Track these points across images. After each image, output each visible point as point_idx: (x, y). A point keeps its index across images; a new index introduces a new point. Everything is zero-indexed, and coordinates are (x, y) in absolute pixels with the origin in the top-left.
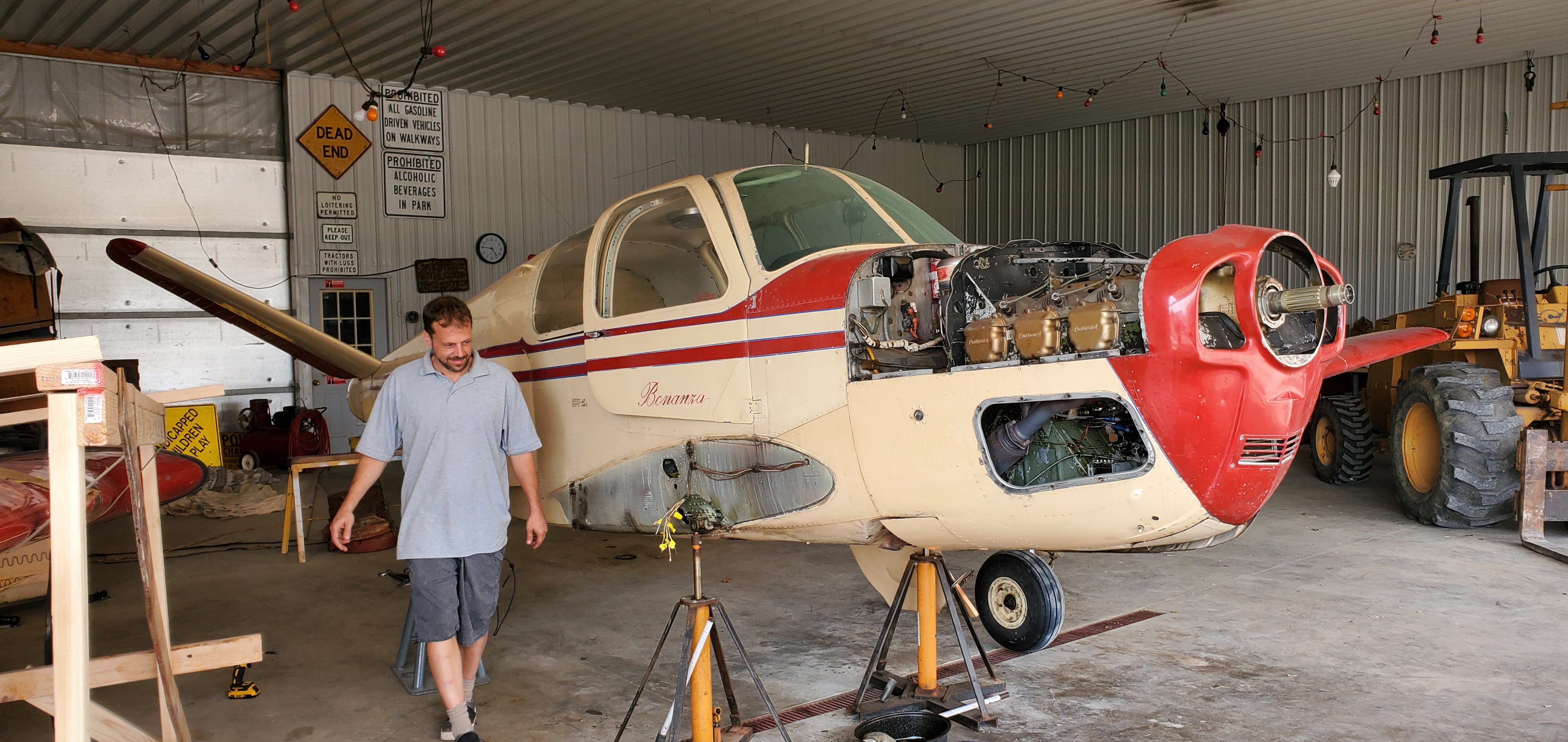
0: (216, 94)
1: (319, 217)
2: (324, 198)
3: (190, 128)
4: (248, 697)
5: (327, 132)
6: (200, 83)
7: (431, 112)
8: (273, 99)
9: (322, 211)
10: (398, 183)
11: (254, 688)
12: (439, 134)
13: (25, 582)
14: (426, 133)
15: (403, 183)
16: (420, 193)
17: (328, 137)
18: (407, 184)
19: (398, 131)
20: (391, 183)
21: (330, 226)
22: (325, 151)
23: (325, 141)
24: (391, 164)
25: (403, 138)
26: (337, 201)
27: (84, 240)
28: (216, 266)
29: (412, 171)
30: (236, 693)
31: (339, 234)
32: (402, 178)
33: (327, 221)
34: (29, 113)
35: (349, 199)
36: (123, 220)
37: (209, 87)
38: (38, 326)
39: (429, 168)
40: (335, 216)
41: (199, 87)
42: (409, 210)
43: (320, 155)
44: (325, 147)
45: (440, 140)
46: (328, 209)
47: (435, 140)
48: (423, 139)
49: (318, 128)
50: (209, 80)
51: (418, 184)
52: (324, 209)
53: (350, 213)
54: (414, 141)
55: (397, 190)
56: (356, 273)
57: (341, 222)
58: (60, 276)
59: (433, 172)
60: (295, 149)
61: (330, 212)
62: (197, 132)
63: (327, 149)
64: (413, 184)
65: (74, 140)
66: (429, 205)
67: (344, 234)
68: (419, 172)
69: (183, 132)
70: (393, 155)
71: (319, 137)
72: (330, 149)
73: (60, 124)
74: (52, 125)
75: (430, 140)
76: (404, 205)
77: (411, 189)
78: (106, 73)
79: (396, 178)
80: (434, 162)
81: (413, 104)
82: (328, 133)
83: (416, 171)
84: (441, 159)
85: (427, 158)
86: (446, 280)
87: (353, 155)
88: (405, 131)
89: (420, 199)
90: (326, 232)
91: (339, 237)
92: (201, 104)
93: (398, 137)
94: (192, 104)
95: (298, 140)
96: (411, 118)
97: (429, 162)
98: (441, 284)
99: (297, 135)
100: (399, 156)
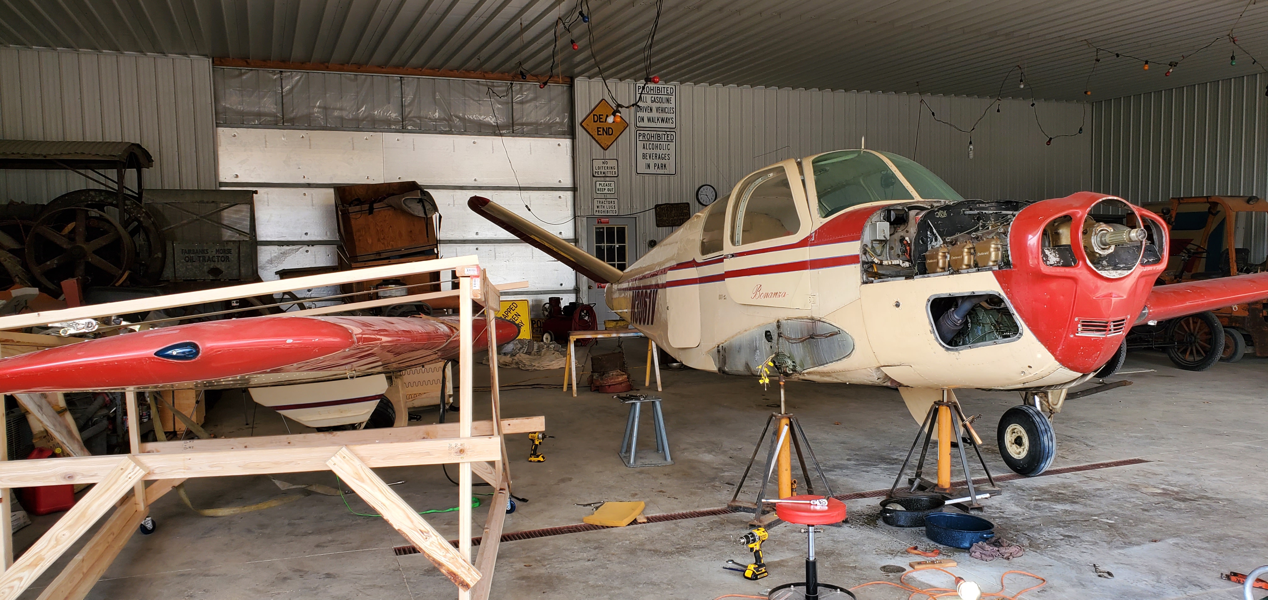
0: (530, 95)
1: (594, 176)
2: (597, 164)
3: (515, 119)
4: (539, 461)
6: (521, 88)
7: (668, 101)
8: (566, 96)
9: (596, 172)
10: (645, 151)
11: (542, 457)
12: (673, 116)
13: (424, 396)
14: (665, 116)
15: (648, 151)
16: (659, 158)
17: (600, 122)
18: (651, 151)
19: (645, 115)
20: (641, 151)
21: (601, 182)
22: (598, 131)
23: (598, 124)
24: (641, 138)
25: (649, 120)
26: (606, 165)
27: (452, 194)
28: (529, 210)
29: (655, 143)
30: (533, 459)
31: (606, 188)
32: (648, 148)
33: (599, 179)
34: (422, 114)
35: (613, 163)
36: (475, 180)
37: (527, 90)
38: (428, 248)
39: (666, 140)
40: (604, 175)
41: (521, 91)
42: (652, 170)
43: (595, 134)
44: (598, 128)
45: (674, 120)
46: (599, 171)
47: (671, 121)
48: (663, 120)
49: (594, 115)
50: (528, 85)
51: (659, 152)
52: (597, 171)
53: (613, 173)
54: (656, 121)
55: (644, 156)
56: (617, 214)
57: (608, 179)
58: (440, 217)
59: (669, 143)
60: (579, 130)
61: (601, 172)
62: (519, 121)
63: (599, 129)
64: (655, 151)
65: (447, 129)
66: (665, 166)
67: (610, 187)
68: (659, 143)
69: (511, 122)
70: (642, 132)
71: (594, 121)
72: (601, 130)
73: (440, 119)
74: (435, 120)
75: (667, 120)
76: (649, 166)
77: (654, 155)
78: (467, 85)
79: (644, 148)
80: (669, 136)
81: (656, 96)
82: (600, 118)
83: (657, 143)
84: (674, 133)
85: (665, 133)
86: (675, 218)
87: (616, 133)
88: (650, 115)
89: (659, 162)
90: (598, 187)
91: (606, 189)
92: (522, 103)
93: (646, 120)
94: (517, 103)
95: (581, 124)
96: (654, 106)
97: (666, 136)
98: (672, 220)
99: (580, 121)
100: (646, 133)
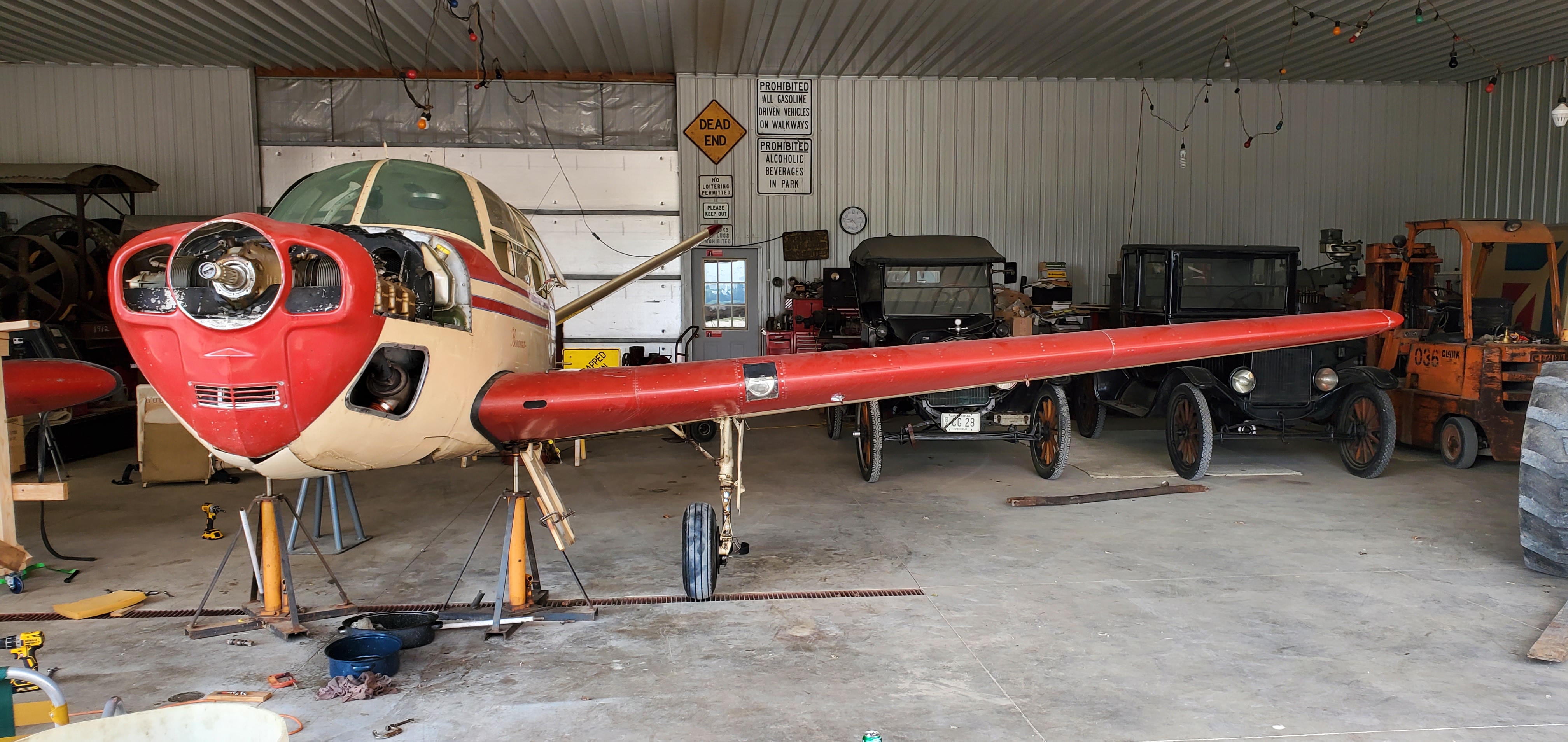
0: (626, 97)
1: (700, 197)
2: (704, 181)
3: (606, 127)
5: (708, 123)
6: (614, 89)
7: (801, 100)
8: (668, 101)
9: (703, 192)
10: (769, 165)
12: (808, 119)
14: (796, 119)
15: (774, 165)
16: (789, 173)
17: (709, 128)
18: (778, 165)
19: (770, 119)
20: (763, 165)
21: (710, 205)
22: (706, 140)
23: (707, 132)
24: (764, 148)
25: (775, 125)
26: (716, 183)
28: (598, 238)
29: (782, 154)
31: (717, 211)
32: (773, 160)
33: (707, 200)
35: (727, 181)
36: (555, 202)
37: (620, 92)
39: (798, 150)
40: (714, 195)
41: (612, 94)
42: (779, 189)
43: (702, 144)
44: (706, 136)
45: (809, 124)
46: (708, 190)
47: (804, 125)
48: (793, 125)
49: (701, 120)
50: (620, 86)
51: (788, 165)
52: (705, 190)
53: (727, 193)
54: (785, 126)
55: (768, 171)
56: (731, 244)
57: (719, 200)
59: (801, 154)
60: (683, 140)
61: (710, 193)
62: (613, 130)
63: (708, 138)
64: (782, 165)
66: (796, 183)
67: (721, 211)
68: (788, 154)
69: (600, 131)
70: (765, 141)
71: (701, 128)
72: (711, 139)
75: (800, 125)
76: (774, 184)
77: (781, 169)
79: (768, 160)
80: (803, 145)
81: (785, 94)
83: (785, 154)
84: (809, 142)
85: (796, 141)
86: (809, 249)
87: (730, 143)
88: (777, 118)
89: (789, 178)
90: (706, 210)
91: (717, 214)
92: (615, 107)
93: (770, 125)
94: (608, 108)
95: (685, 132)
96: (782, 106)
97: (798, 145)
98: (805, 253)
99: (683, 128)
100: (771, 141)
